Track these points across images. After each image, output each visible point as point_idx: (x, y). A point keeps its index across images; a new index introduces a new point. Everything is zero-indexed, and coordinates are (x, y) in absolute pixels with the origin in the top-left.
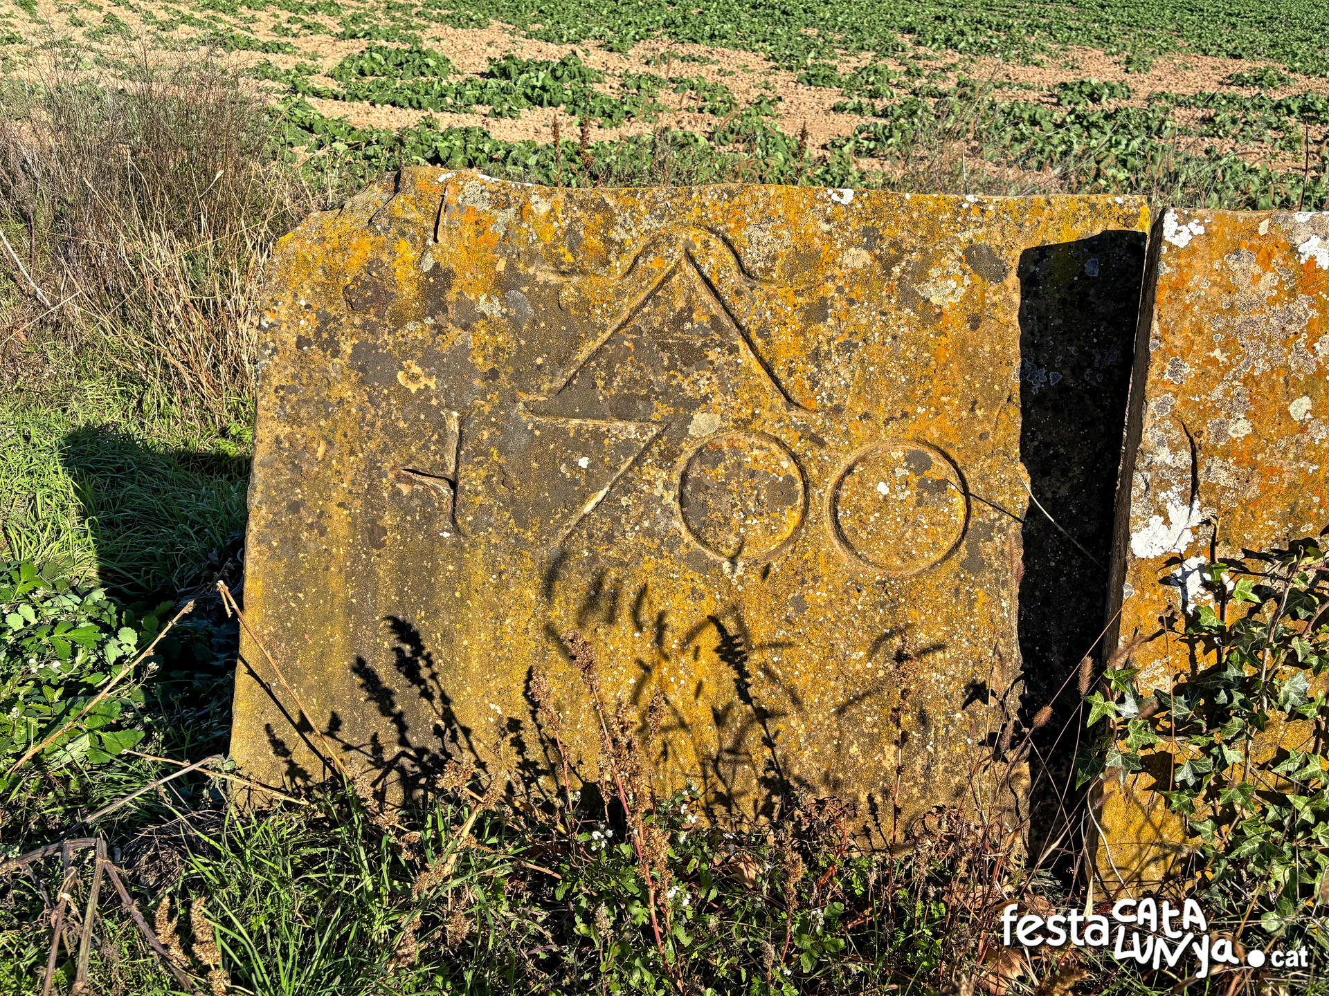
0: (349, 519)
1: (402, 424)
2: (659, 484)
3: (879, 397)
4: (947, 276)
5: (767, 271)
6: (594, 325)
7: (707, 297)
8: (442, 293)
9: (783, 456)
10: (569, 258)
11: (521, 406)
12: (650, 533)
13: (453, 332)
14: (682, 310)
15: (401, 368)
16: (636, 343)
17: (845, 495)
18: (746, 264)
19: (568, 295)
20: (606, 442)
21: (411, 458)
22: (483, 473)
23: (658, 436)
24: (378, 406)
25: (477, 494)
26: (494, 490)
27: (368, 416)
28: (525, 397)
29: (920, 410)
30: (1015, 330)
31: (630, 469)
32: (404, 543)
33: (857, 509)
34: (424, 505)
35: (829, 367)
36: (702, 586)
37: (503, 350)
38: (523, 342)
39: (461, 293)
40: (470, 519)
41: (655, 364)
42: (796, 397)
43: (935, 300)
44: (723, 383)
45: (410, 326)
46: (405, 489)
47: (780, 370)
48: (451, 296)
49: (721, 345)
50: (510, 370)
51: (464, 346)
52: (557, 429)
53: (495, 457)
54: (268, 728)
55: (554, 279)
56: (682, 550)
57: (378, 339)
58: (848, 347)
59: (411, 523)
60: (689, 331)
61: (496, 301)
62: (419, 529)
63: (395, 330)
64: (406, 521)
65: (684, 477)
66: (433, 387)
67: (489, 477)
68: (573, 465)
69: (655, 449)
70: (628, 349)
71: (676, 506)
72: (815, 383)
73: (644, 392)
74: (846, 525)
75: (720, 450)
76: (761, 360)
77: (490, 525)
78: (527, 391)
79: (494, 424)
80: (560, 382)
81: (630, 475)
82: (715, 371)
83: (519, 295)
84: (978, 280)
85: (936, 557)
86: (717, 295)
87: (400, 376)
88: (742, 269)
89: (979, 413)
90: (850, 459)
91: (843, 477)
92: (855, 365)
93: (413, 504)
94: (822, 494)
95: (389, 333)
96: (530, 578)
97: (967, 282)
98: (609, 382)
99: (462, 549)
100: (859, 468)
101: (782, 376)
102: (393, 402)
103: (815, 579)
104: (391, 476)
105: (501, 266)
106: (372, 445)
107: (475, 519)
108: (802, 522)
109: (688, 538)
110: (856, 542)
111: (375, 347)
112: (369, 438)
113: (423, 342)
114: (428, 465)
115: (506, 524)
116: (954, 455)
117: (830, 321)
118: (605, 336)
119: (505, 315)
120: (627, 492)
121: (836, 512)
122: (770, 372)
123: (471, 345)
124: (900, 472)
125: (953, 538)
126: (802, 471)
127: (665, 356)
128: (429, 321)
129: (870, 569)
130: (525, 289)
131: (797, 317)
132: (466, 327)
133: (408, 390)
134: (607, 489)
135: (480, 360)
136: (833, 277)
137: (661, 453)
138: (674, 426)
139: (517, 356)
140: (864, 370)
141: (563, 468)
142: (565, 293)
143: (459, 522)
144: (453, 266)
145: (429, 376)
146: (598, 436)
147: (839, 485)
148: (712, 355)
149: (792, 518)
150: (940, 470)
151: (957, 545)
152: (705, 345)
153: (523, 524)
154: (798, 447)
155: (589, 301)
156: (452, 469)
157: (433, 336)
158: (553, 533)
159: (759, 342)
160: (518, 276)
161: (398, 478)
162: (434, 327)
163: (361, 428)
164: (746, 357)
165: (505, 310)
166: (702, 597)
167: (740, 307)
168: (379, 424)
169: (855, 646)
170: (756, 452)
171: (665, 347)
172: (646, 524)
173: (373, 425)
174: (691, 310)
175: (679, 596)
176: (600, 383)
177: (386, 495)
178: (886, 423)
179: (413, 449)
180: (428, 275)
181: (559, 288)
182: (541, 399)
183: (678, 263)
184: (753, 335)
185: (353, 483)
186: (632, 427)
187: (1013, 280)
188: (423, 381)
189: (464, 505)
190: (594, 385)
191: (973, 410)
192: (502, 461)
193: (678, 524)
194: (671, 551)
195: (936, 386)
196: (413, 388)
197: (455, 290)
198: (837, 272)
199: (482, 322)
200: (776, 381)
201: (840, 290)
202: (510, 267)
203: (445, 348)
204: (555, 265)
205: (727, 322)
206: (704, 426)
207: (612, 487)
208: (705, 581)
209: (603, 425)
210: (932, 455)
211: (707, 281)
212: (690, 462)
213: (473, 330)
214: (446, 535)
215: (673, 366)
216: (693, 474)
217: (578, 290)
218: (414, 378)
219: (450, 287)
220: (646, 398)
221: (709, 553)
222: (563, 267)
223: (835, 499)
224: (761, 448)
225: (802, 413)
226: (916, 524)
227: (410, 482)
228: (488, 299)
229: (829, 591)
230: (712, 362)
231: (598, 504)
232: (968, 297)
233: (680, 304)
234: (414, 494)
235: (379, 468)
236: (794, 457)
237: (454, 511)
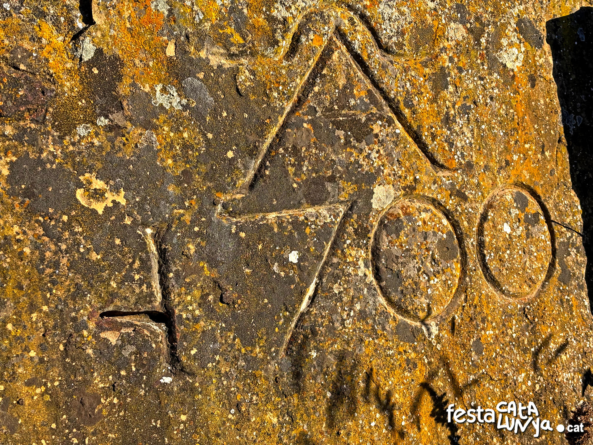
0: (47, 398)
1: (94, 256)
2: (361, 263)
3: (491, 150)
4: (511, 45)
5: (400, 45)
6: (273, 109)
7: (360, 74)
8: (113, 87)
9: (440, 215)
10: (237, 38)
11: (219, 208)
12: (363, 315)
13: (134, 131)
14: (345, 87)
15: (80, 185)
16: (312, 122)
17: (487, 239)
18: (384, 40)
19: (244, 76)
20: (308, 231)
21: (113, 295)
22: (197, 293)
23: (346, 216)
24: (59, 239)
25: (196, 320)
26: (213, 311)
27: (48, 254)
28: (223, 198)
29: (515, 158)
30: (554, 86)
31: (332, 253)
32: (123, 406)
33: (497, 250)
34: (138, 352)
35: (457, 129)
36: (413, 355)
37: (192, 147)
38: (210, 136)
39: (133, 85)
40: (193, 352)
41: (333, 141)
42: (440, 159)
43: (509, 65)
44: (389, 155)
45: (81, 130)
46: (112, 337)
47: (425, 135)
48: (124, 89)
49: (381, 118)
50: (203, 169)
51: (149, 148)
52: (260, 227)
53: (207, 273)
55: (227, 64)
56: (391, 325)
57: (41, 151)
58: (465, 110)
59: (127, 378)
60: (355, 107)
61: (173, 91)
62: (138, 383)
63: (61, 138)
64: (120, 377)
65: (376, 253)
66: (123, 202)
67: (204, 297)
68: (284, 263)
69: (350, 229)
70: (308, 130)
71: (375, 283)
72: (451, 145)
73: (329, 173)
74: (493, 265)
75: (398, 219)
76: (408, 128)
77: (216, 352)
78: (224, 191)
79: (197, 234)
80: (251, 173)
81: (335, 260)
82: (381, 143)
83: (197, 83)
84: (529, 48)
85: (543, 277)
86: (366, 69)
87: (79, 193)
88: (380, 45)
89: (547, 154)
90: (481, 210)
91: (481, 225)
92: (473, 125)
93: (126, 354)
94: (471, 242)
95: (55, 142)
96: (268, 400)
97: (523, 49)
98: (299, 167)
99: (193, 390)
100: (491, 214)
101: (428, 141)
102: (78, 229)
103: (483, 321)
104: (92, 325)
105: (171, 51)
106: (59, 292)
107: (200, 350)
108: (464, 271)
109: (392, 311)
110: (500, 279)
111: (40, 162)
112: (54, 283)
113: (101, 148)
114: (133, 300)
115: (232, 346)
116: (539, 191)
117: (451, 88)
118: (281, 120)
119: (186, 107)
120: (336, 278)
121: (484, 256)
122: (417, 138)
123: (157, 146)
124: (515, 212)
125: (550, 258)
126: (455, 225)
127: (341, 133)
128: (103, 121)
129: (511, 300)
130: (201, 75)
131: (428, 85)
132: (148, 125)
133: (94, 212)
134: (315, 280)
135: (170, 161)
136: (444, 49)
137: (356, 231)
138: (360, 203)
139: (207, 151)
140: (479, 127)
141: (275, 268)
142: (241, 78)
143: (184, 359)
144: (119, 53)
145: (116, 189)
146: (298, 225)
147: (480, 232)
148: (376, 129)
149: (456, 268)
150: (533, 207)
151: (552, 265)
152: (368, 119)
153: (249, 342)
154: (451, 204)
155: (264, 84)
156: (159, 297)
157: (111, 140)
158: (279, 343)
159: (406, 112)
160: (191, 60)
161: (100, 328)
162: (109, 128)
163: (41, 272)
164: (400, 129)
165: (184, 101)
166: (415, 365)
167: (386, 81)
168: (64, 261)
169: (518, 371)
170: (424, 215)
171: (339, 125)
172: (358, 307)
173: (56, 265)
174: (352, 87)
175: (398, 371)
176: (291, 170)
177: (90, 351)
178: (499, 172)
179: (114, 284)
180: (91, 63)
181: (235, 73)
182: (239, 196)
183: (331, 39)
184: (402, 105)
185: (42, 348)
186: (323, 210)
187: (547, 47)
188: (110, 197)
189: (184, 337)
190: (287, 172)
191: (543, 153)
192: (215, 274)
193: (382, 300)
194: (384, 329)
195: (520, 136)
196: (99, 208)
197: (127, 81)
198: (446, 44)
199: (162, 117)
200: (423, 147)
201: (451, 60)
202: (181, 50)
203: (128, 154)
204: (225, 47)
205: (378, 95)
206: (383, 199)
207: (320, 277)
208: (414, 349)
209: (301, 214)
210: (525, 193)
211: (357, 58)
212: (377, 238)
213: (155, 128)
214: (167, 380)
215: (347, 143)
216: (384, 246)
217: (253, 72)
218: (98, 195)
219: (120, 78)
220: (332, 179)
221: (409, 321)
222: (233, 49)
223: (481, 245)
224: (426, 210)
225: (447, 173)
226: (531, 253)
227: (117, 327)
228: (164, 90)
229: (494, 328)
230: (377, 136)
231: (313, 299)
232: (526, 61)
233: (342, 82)
234: (125, 340)
235: (74, 319)
236: (447, 214)
237: (173, 348)
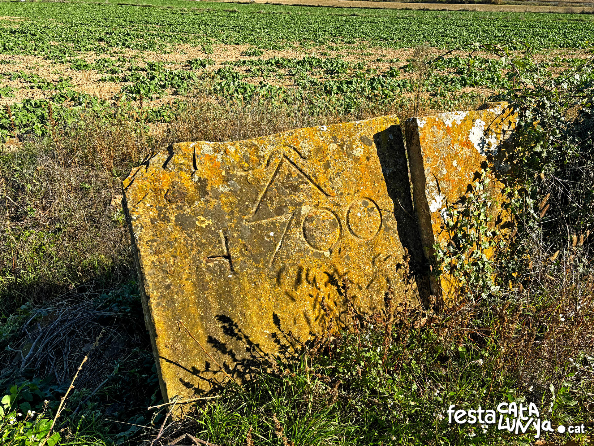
0: (192, 284)
1: (203, 241)
2: (298, 233)
3: (350, 187)
4: (357, 147)
5: (309, 156)
6: (261, 186)
7: (294, 168)
8: (205, 188)
9: (330, 213)
10: (247, 165)
11: (244, 221)
12: (300, 251)
13: (213, 201)
14: (288, 174)
15: (197, 220)
16: (277, 188)
17: (350, 219)
18: (303, 155)
19: (250, 178)
20: (277, 225)
21: (210, 252)
22: (238, 249)
23: (292, 218)
24: (192, 237)
25: (238, 257)
26: (244, 254)
27: (189, 242)
28: (245, 218)
29: (362, 188)
30: (378, 159)
31: (287, 231)
32: (216, 285)
33: (355, 223)
34: (220, 268)
35: (335, 181)
36: (320, 262)
37: (233, 203)
38: (239, 198)
39: (212, 186)
40: (238, 267)
41: (284, 193)
42: (329, 193)
43: (357, 155)
44: (307, 195)
45: (196, 203)
46: (211, 265)
47: (322, 186)
48: (208, 188)
49: (303, 183)
50: (237, 209)
51: (218, 205)
52: (259, 225)
53: (241, 242)
54: (181, 380)
55: (244, 174)
56: (311, 253)
57: (184, 211)
58: (338, 174)
59: (217, 277)
60: (292, 181)
61: (225, 186)
62: (221, 278)
63: (190, 206)
64: (215, 276)
65: (304, 229)
66: (211, 223)
67: (241, 250)
68: (269, 236)
69: (293, 222)
70: (275, 191)
71: (304, 239)
72: (333, 188)
73: (284, 204)
74: (353, 229)
75: (312, 217)
76: (315, 184)
77: (246, 267)
78: (245, 215)
79: (237, 230)
80: (255, 209)
81: (288, 233)
82: (304, 191)
83: (233, 182)
84: (366, 146)
85: (377, 230)
86: (296, 167)
87: (197, 222)
88: (301, 157)
89: (376, 185)
90: (347, 209)
91: (348, 214)
92: (342, 179)
93: (216, 269)
94: (344, 221)
95: (188, 208)
96: (265, 280)
97: (363, 147)
98: (272, 204)
99: (239, 279)
100: (351, 210)
101: (323, 188)
102: (197, 233)
103: (350, 248)
104: (204, 261)
105: (224, 173)
106: (194, 252)
107: (240, 266)
108: (341, 232)
109: (311, 248)
110: (357, 233)
111: (184, 214)
112: (191, 250)
113: (203, 207)
114: (217, 253)
115: (252, 264)
116: (373, 199)
117: (332, 167)
118: (265, 189)
119: (230, 190)
120: (288, 239)
121: (349, 226)
122: (319, 187)
123: (221, 204)
124: (362, 208)
125: (379, 223)
126: (337, 216)
127: (288, 190)
128: (203, 199)
129: (362, 240)
130: (235, 179)
131: (322, 168)
132: (217, 198)
133: (202, 227)
134: (281, 240)
135: (226, 208)
136: (328, 154)
137: (295, 223)
138: (297, 213)
139: (239, 204)
140: (344, 180)
141: (266, 238)
142: (249, 178)
143: (235, 269)
144: (206, 177)
145: (209, 219)
146: (273, 223)
147: (347, 217)
148: (301, 187)
149: (338, 231)
150: (371, 204)
151: (381, 225)
152: (298, 184)
153: (257, 262)
154: (334, 209)
155: (258, 179)
156: (226, 251)
157: (206, 205)
158: (269, 262)
159: (313, 179)
160: (231, 175)
161: (207, 262)
162: (205, 201)
163: (187, 247)
164: (311, 185)
165: (229, 189)
166: (321, 266)
167: (305, 169)
168: (194, 243)
169: (366, 265)
170: (323, 214)
171: (286, 188)
172: (297, 248)
173: (192, 244)
174: (291, 174)
175: (314, 268)
176: (269, 205)
177: (204, 269)
178: (354, 195)
179: (210, 249)
180: (197, 182)
181: (246, 177)
182: (251, 216)
183: (282, 159)
184: (311, 177)
185: (190, 269)
186: (283, 217)
187: (374, 145)
188: (207, 222)
189: (235, 263)
190: (268, 207)
191: (374, 184)
192: (244, 242)
193: (307, 245)
194: (308, 254)
195: (364, 180)
196: (204, 226)
197: (209, 185)
198: (329, 152)
199: (222, 195)
200: (322, 190)
201: (331, 157)
202: (227, 172)
203: (211, 208)
204: (242, 168)
205: (302, 175)
206: (306, 210)
207: (283, 239)
208: (321, 260)
209: (274, 219)
210: (368, 200)
211: (293, 163)
212: (304, 224)
213: (220, 199)
214: (231, 276)
215: (290, 193)
216: (307, 227)
217: (253, 175)
218: (203, 222)
219: (207, 185)
220: (285, 206)
221: (318, 251)
222: (245, 169)
223: (348, 222)
224: (323, 212)
225: (332, 198)
226: (370, 222)
227: (212, 261)
228: (222, 186)
229: (354, 251)
230: (302, 189)
231: (280, 247)
232: (364, 152)
233: (287, 173)
234: (215, 265)
235: (199, 260)
236: (333, 212)
237: (231, 266)
